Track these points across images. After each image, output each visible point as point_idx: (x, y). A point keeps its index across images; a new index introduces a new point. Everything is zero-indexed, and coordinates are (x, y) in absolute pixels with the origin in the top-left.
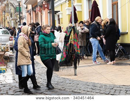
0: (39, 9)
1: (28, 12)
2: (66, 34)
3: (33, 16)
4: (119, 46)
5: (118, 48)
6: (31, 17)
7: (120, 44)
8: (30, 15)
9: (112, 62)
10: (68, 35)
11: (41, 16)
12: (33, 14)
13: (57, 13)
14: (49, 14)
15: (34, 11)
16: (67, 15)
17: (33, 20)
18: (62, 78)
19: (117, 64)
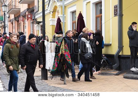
0: (22, 19)
1: (10, 21)
2: (57, 44)
3: (15, 25)
4: (103, 57)
5: (103, 58)
6: (13, 27)
7: (104, 54)
8: (12, 24)
9: (98, 72)
10: (59, 45)
11: (24, 25)
12: (15, 24)
13: (40, 23)
14: (31, 24)
15: (16, 21)
16: (51, 25)
17: (15, 29)
18: (53, 86)
19: (102, 74)
